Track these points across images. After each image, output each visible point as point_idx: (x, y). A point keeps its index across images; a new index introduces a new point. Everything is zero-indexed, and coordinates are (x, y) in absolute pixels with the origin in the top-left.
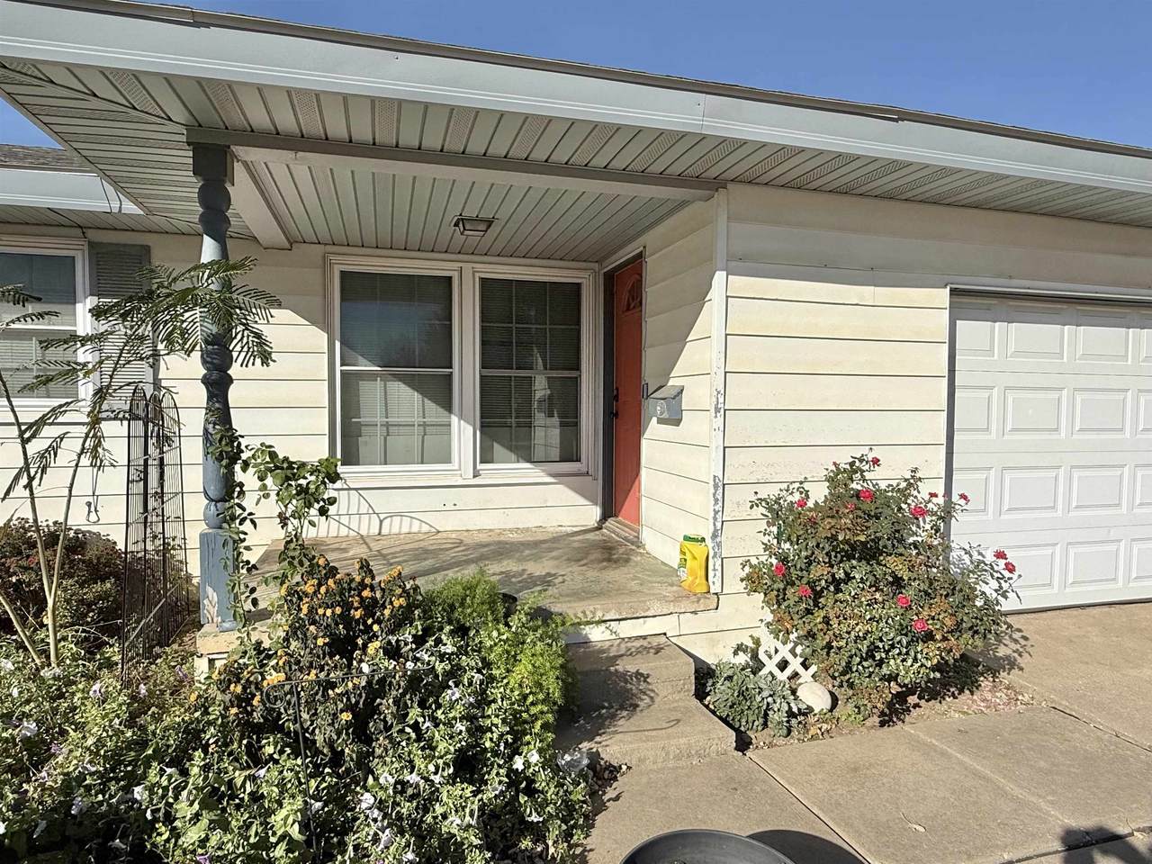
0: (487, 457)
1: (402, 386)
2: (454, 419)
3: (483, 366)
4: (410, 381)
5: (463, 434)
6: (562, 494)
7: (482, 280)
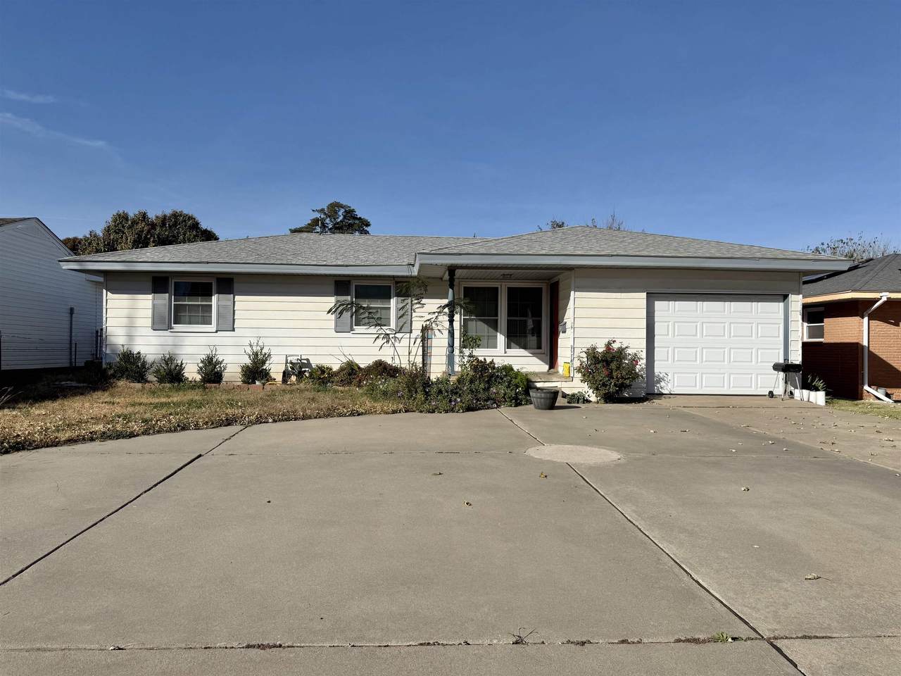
0: (509, 347)
1: (482, 323)
2: (498, 334)
3: (509, 316)
4: (484, 321)
5: (501, 339)
6: (535, 360)
7: (508, 288)
